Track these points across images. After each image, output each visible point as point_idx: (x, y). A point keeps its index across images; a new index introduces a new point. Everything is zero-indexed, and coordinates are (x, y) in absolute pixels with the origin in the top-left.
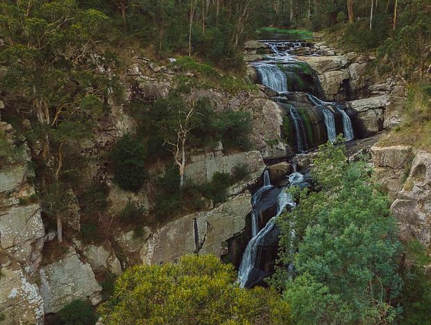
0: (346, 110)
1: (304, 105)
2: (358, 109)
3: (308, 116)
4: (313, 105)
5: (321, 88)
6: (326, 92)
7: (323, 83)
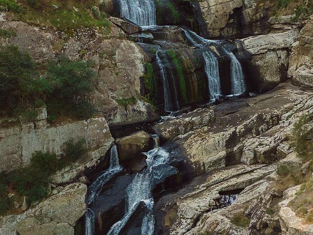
0: (235, 51)
1: (177, 45)
2: (252, 51)
3: (181, 61)
4: (190, 44)
5: (203, 20)
6: (209, 26)
7: (206, 14)
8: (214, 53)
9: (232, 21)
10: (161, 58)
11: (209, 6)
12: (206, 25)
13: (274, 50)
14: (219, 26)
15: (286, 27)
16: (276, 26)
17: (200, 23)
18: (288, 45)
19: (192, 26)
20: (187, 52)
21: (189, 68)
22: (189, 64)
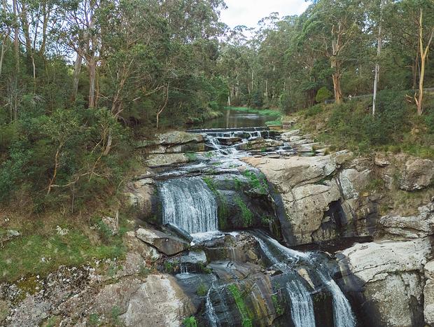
0: (338, 277)
2: (365, 276)
5: (287, 220)
6: (296, 228)
7: (291, 211)
8: (306, 284)
9: (328, 219)
10: (215, 303)
11: (295, 200)
12: (291, 226)
13: (397, 273)
14: (310, 227)
15: (409, 234)
16: (393, 231)
17: (283, 223)
18: (418, 266)
19: (271, 229)
20: (261, 284)
21: (264, 317)
22: (264, 309)
